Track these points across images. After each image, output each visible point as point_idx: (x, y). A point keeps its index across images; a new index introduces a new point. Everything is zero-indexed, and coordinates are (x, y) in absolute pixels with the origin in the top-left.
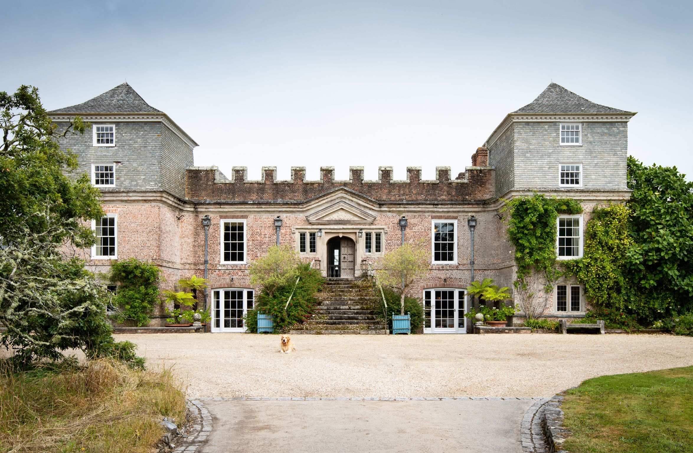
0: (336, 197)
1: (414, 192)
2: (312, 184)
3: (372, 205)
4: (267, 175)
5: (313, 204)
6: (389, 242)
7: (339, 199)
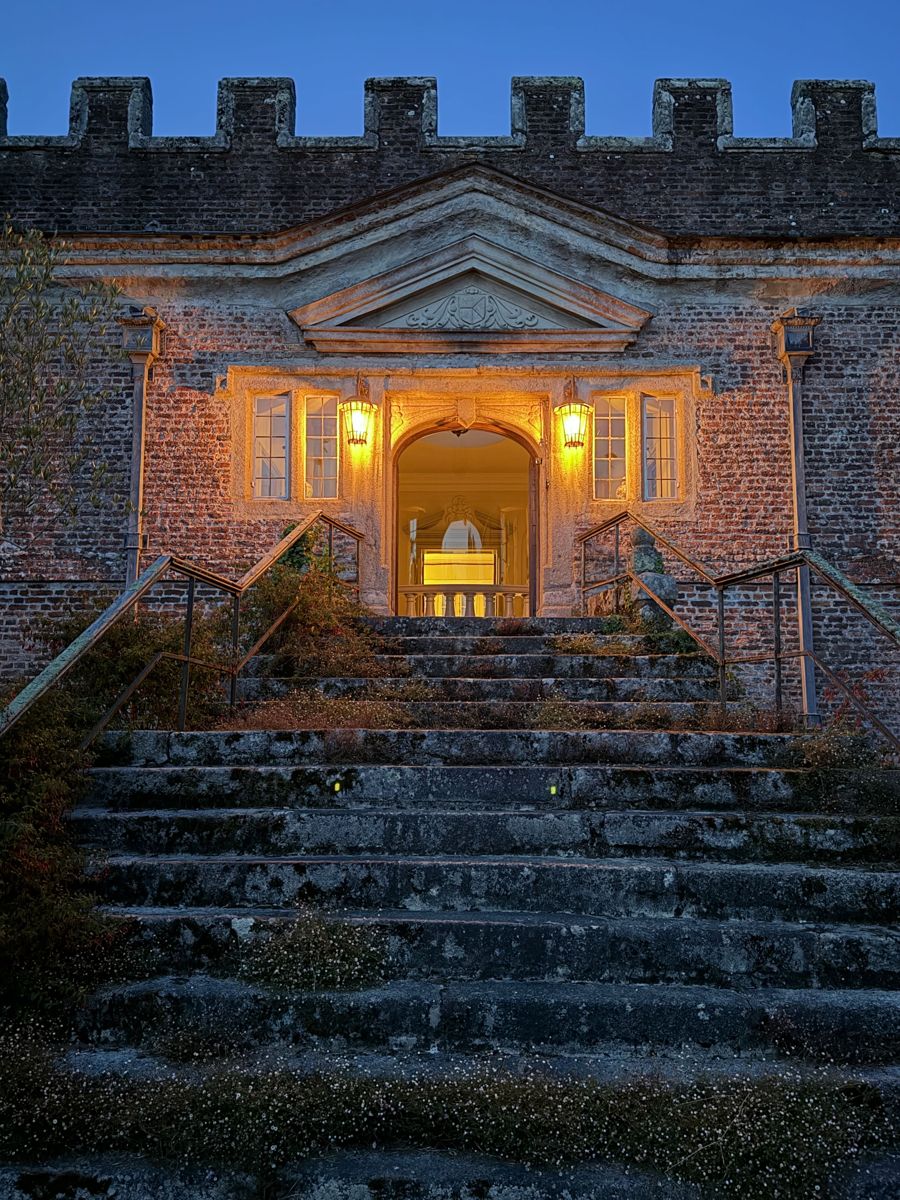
0: (446, 210)
1: (841, 193)
2: (324, 151)
3: (631, 251)
4: (97, 111)
5: (327, 246)
6: (722, 439)
7: (458, 224)
